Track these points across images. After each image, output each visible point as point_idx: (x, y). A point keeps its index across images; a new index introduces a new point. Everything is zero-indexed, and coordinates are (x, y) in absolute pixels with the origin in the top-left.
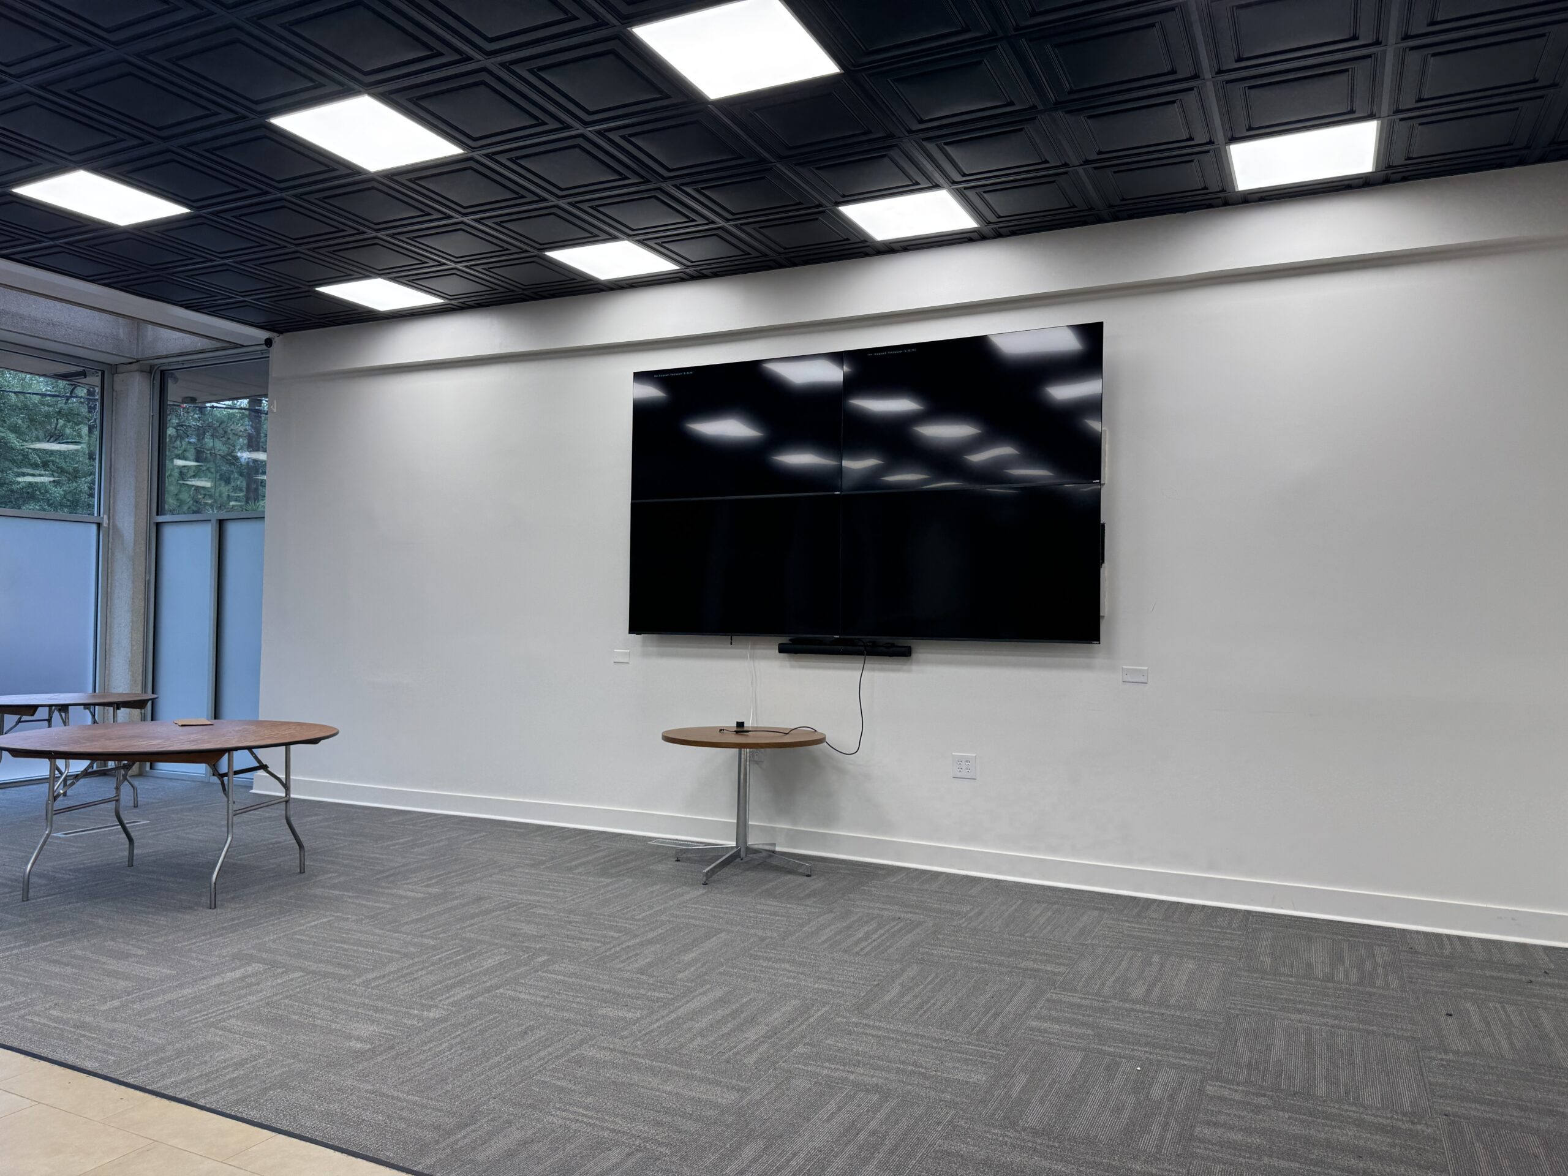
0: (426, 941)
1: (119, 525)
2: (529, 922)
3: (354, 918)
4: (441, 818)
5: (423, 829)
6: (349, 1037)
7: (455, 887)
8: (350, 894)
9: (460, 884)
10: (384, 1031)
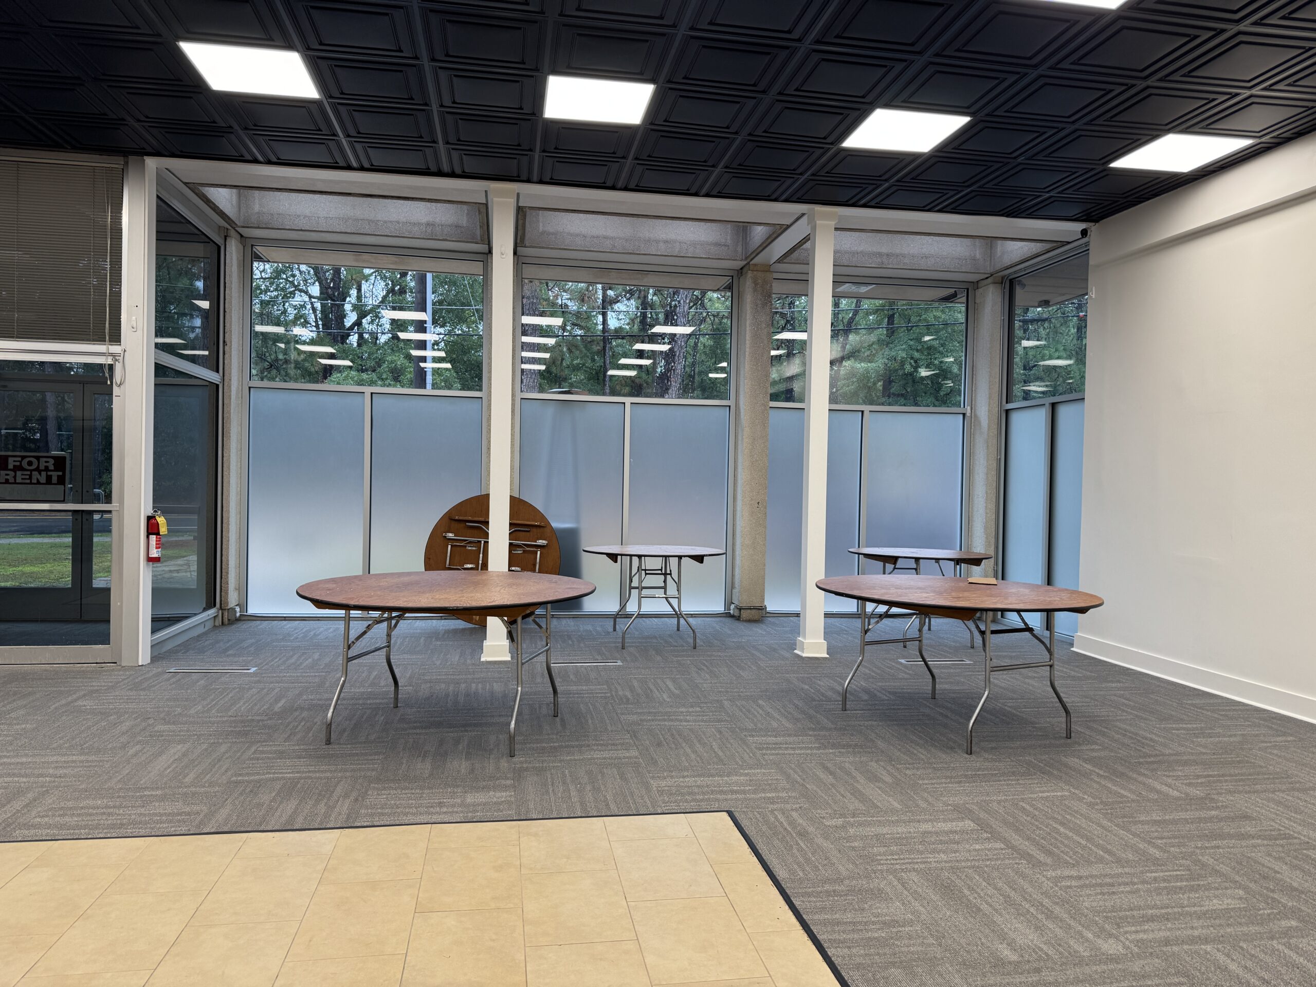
0: (1152, 851)
1: (978, 413)
2: (1295, 867)
3: (1090, 799)
4: (1248, 710)
5: (1221, 718)
6: (1003, 937)
7: (1221, 794)
8: (1101, 772)
9: (1230, 792)
10: (1042, 946)
